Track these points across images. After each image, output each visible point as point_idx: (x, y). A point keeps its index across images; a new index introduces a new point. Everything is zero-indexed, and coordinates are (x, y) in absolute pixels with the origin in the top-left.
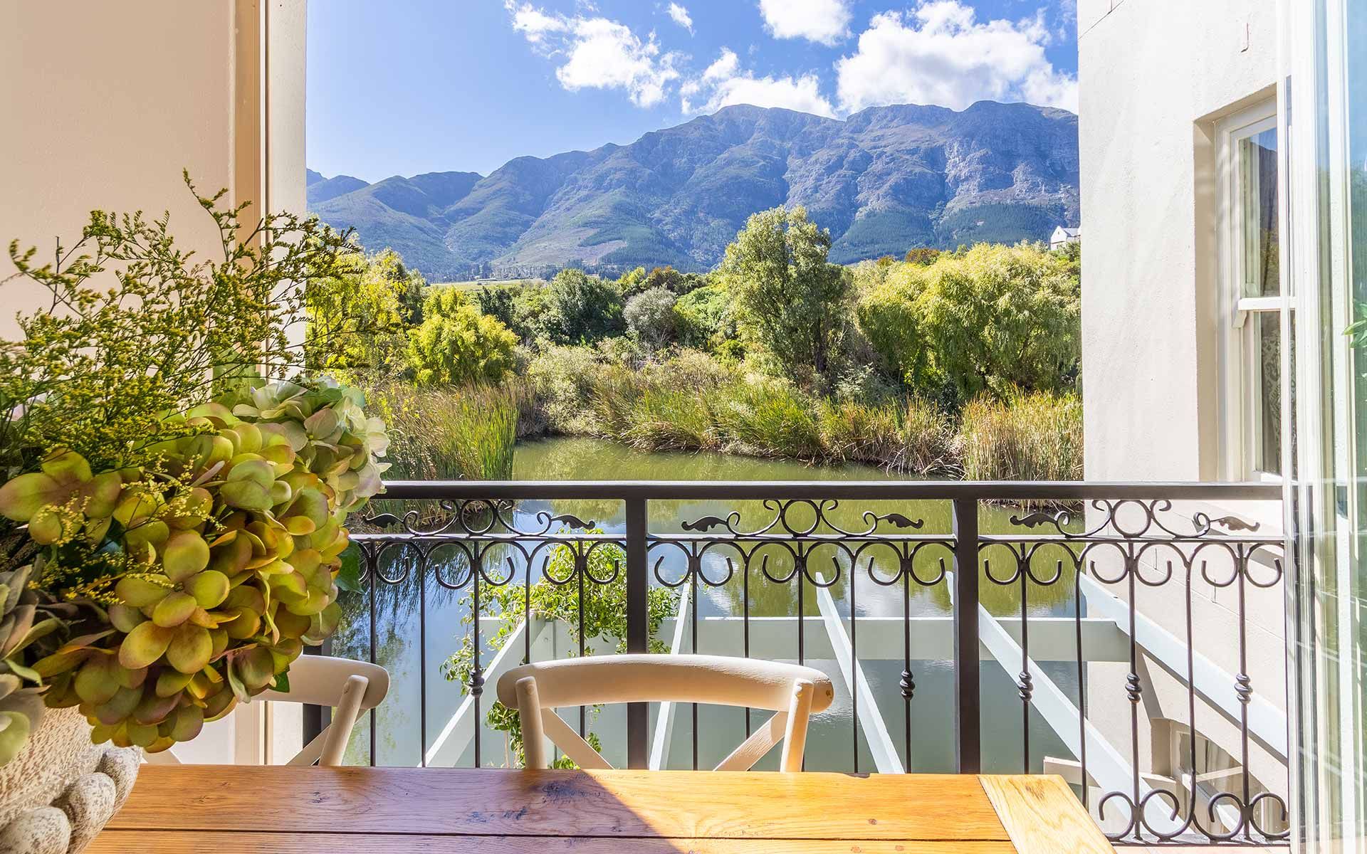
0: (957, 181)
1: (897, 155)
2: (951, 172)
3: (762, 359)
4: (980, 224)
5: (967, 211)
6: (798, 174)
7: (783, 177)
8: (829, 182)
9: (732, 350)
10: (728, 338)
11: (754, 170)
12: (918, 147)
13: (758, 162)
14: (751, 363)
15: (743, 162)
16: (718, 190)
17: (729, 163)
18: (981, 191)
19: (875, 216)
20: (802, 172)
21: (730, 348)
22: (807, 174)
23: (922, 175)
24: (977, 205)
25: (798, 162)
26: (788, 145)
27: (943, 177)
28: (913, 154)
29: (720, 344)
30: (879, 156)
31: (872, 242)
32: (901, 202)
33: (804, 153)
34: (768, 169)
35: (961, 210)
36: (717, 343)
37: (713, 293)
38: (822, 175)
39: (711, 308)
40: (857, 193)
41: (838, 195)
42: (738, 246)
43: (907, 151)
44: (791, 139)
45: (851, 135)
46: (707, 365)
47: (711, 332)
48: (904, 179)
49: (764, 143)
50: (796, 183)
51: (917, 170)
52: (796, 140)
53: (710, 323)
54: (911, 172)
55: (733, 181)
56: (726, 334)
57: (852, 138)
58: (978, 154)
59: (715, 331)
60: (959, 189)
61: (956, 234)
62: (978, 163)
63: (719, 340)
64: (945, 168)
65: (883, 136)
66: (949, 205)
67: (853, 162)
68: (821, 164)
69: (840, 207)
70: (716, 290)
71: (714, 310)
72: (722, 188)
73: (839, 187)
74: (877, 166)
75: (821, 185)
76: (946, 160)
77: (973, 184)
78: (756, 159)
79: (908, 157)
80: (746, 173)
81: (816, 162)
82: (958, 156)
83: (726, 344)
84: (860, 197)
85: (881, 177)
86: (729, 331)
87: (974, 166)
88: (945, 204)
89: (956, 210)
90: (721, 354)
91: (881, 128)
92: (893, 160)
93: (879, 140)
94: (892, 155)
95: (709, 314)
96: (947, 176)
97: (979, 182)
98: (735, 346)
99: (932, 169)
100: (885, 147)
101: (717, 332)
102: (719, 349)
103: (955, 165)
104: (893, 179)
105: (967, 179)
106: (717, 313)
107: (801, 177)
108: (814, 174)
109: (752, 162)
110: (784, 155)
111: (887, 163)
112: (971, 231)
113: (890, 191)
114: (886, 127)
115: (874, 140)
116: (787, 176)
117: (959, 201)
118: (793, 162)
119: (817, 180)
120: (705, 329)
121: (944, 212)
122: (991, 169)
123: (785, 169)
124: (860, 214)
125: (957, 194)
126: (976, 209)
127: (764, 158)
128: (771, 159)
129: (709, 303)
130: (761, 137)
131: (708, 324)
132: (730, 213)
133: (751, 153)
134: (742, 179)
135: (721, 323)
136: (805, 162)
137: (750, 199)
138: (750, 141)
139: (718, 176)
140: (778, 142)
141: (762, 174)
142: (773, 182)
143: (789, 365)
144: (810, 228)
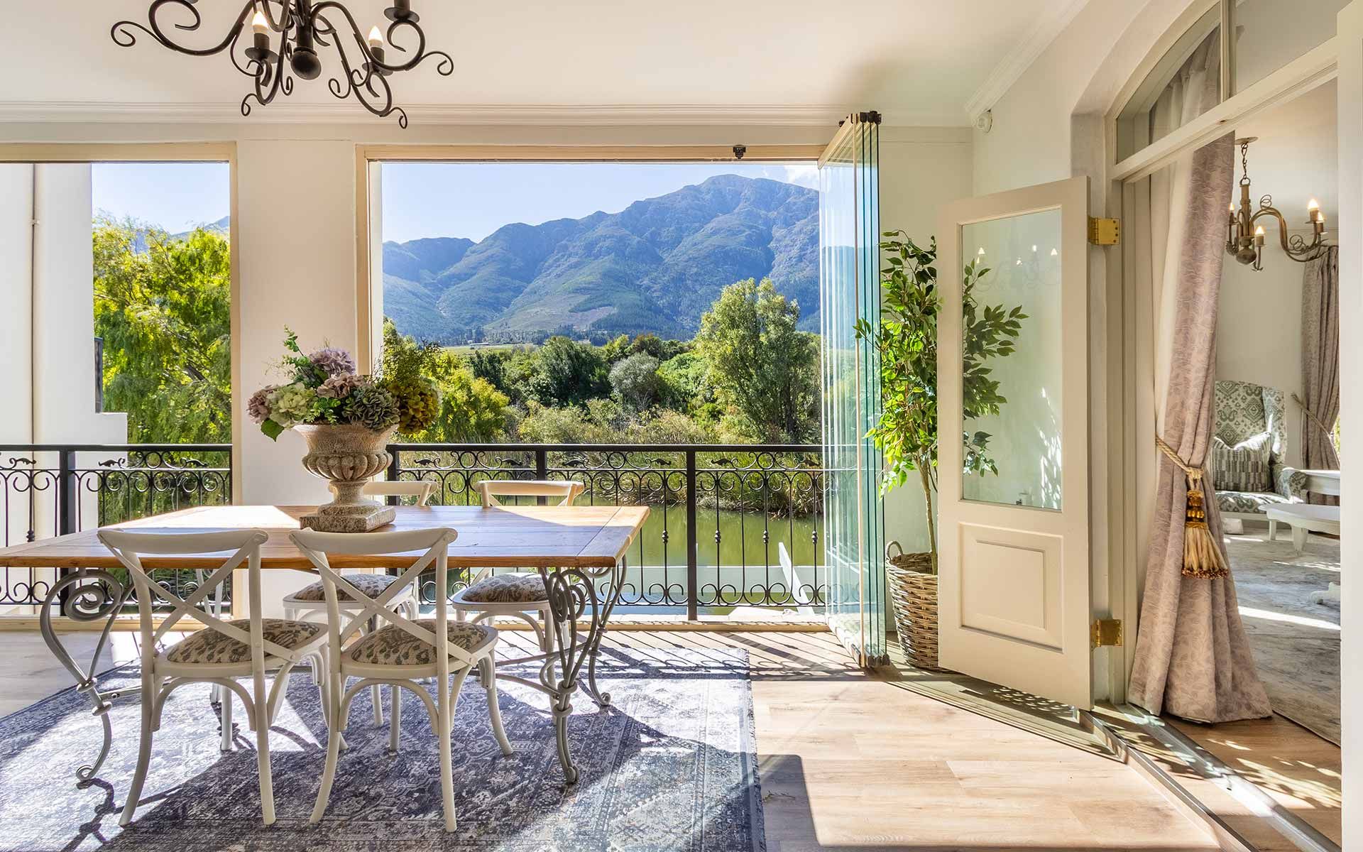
3: (736, 421)
6: (783, 243)
7: (769, 246)
8: (813, 252)
9: (710, 413)
10: (707, 401)
11: (742, 238)
13: (744, 231)
14: (727, 424)
15: (729, 231)
16: (705, 258)
17: (715, 233)
20: (787, 241)
21: (708, 411)
22: (791, 244)
25: (784, 231)
26: (773, 214)
29: (700, 407)
33: (788, 223)
34: (754, 238)
36: (697, 406)
37: (694, 359)
38: (807, 244)
39: (691, 373)
42: (713, 315)
44: (776, 208)
46: (685, 425)
47: (692, 396)
49: (750, 214)
50: (781, 252)
52: (781, 210)
53: (691, 387)
55: (719, 249)
56: (705, 397)
59: (695, 395)
63: (700, 403)
68: (805, 233)
70: (697, 356)
71: (695, 376)
72: (709, 256)
75: (804, 255)
78: (742, 228)
80: (733, 244)
81: (801, 231)
83: (705, 407)
86: (708, 395)
90: (700, 417)
95: (690, 379)
98: (714, 409)
101: (697, 395)
102: (698, 412)
106: (698, 377)
107: (786, 246)
108: (799, 245)
109: (738, 231)
110: (769, 224)
116: (772, 245)
118: (778, 232)
119: (802, 249)
120: (686, 394)
123: (770, 239)
127: (750, 227)
128: (756, 227)
129: (690, 368)
130: (747, 207)
131: (689, 388)
132: (717, 280)
133: (737, 222)
134: (728, 248)
135: (700, 388)
136: (790, 232)
137: (736, 268)
138: (736, 211)
139: (705, 244)
140: (763, 212)
141: (748, 243)
142: (759, 251)
143: (761, 427)
144: (779, 299)
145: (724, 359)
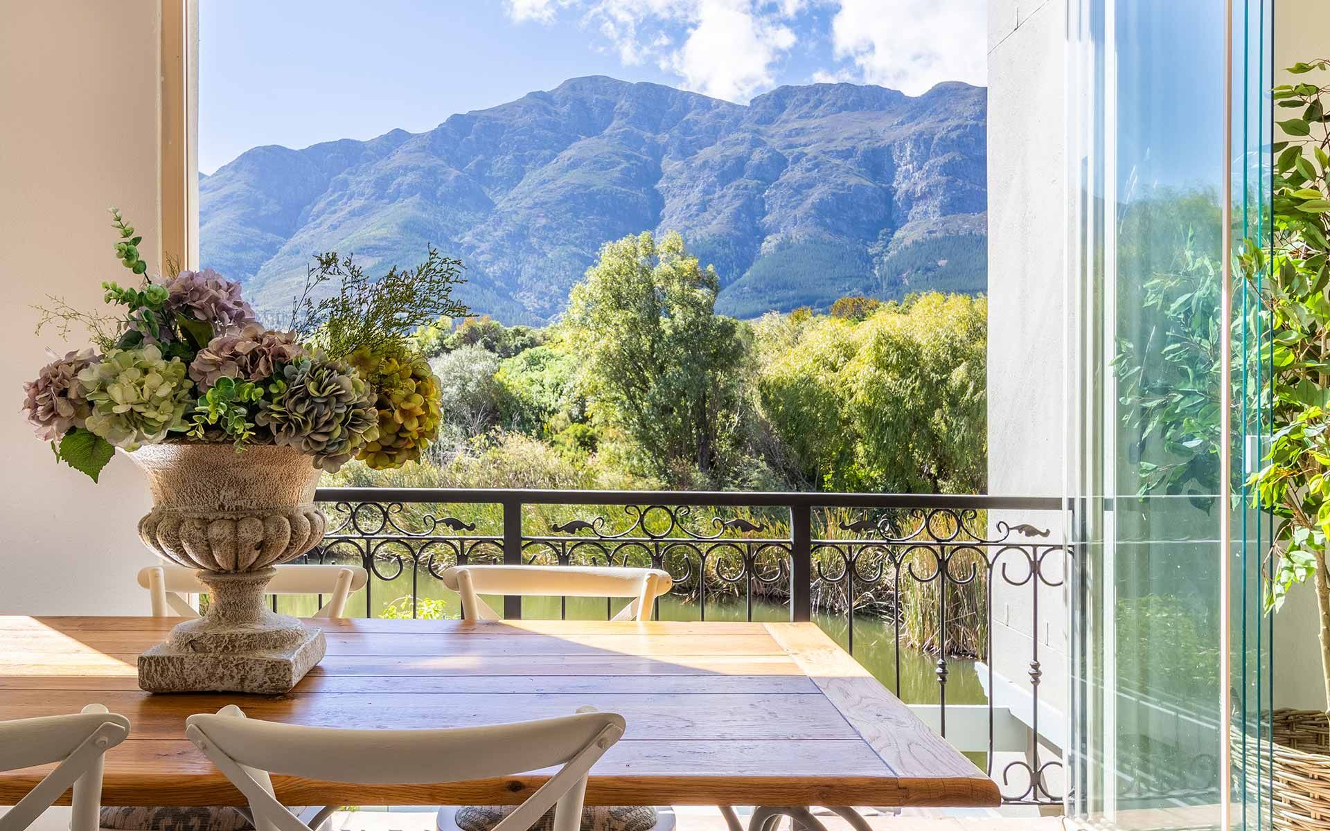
0: (910, 200)
1: (822, 157)
2: (901, 186)
3: (622, 453)
4: (942, 263)
5: (923, 244)
6: (679, 182)
7: (656, 186)
8: (723, 196)
9: (579, 439)
10: (573, 421)
11: (615, 173)
12: (854, 147)
13: (619, 163)
14: (607, 457)
15: (596, 162)
16: (559, 203)
17: (574, 165)
18: (943, 215)
19: (790, 247)
20: (684, 179)
21: (576, 436)
22: (690, 184)
23: (860, 189)
24: (939, 235)
25: (678, 164)
26: (663, 138)
27: (889, 194)
28: (846, 158)
29: (562, 430)
30: (797, 159)
31: (785, 287)
32: (827, 227)
33: (685, 152)
34: (633, 174)
35: (915, 243)
36: (558, 429)
37: (552, 356)
38: (713, 185)
39: (549, 377)
40: (764, 214)
41: (736, 217)
42: (588, 288)
43: (838, 152)
44: (667, 129)
45: (756, 127)
46: (542, 459)
47: (550, 413)
48: (834, 194)
49: (626, 136)
50: (674, 196)
51: (853, 181)
52: (676, 132)
53: (548, 399)
54: (843, 184)
55: (582, 191)
56: (570, 415)
57: (757, 132)
58: (941, 160)
59: (554, 412)
60: (912, 212)
61: (908, 277)
62: (941, 174)
63: (561, 424)
64: (892, 179)
65: (802, 129)
66: (898, 234)
67: (760, 166)
68: (711, 168)
69: (738, 233)
70: (557, 351)
71: (555, 382)
72: (565, 200)
73: (737, 203)
74: (794, 174)
75: (711, 200)
76: (894, 168)
77: (933, 205)
78: (615, 158)
79: (838, 162)
80: (600, 182)
81: (705, 164)
82: (911, 162)
83: (571, 430)
84: (768, 219)
85: (799, 189)
86: (575, 412)
87: (935, 178)
88: (893, 233)
89: (908, 242)
90: (563, 445)
91: (800, 117)
92: (816, 166)
93: (798, 134)
94: (816, 158)
95: (546, 386)
96: (896, 191)
97: (941, 202)
98: (584, 434)
99: (874, 179)
100: (806, 145)
101: (558, 412)
102: (559, 437)
103: (907, 176)
104: (815, 195)
105: (924, 196)
106: (558, 384)
107: (682, 187)
108: (701, 184)
109: (609, 163)
110: (657, 152)
111: (808, 170)
112: (930, 274)
113: (813, 212)
114: (807, 116)
115: (789, 136)
116: (661, 185)
117: (912, 229)
118: (670, 165)
119: (705, 192)
120: (541, 409)
121: (890, 245)
122: (960, 182)
123: (658, 175)
124: (769, 244)
125: (910, 218)
126: (936, 240)
127: (628, 157)
128: (637, 158)
129: (547, 370)
130: (624, 126)
131: (544, 400)
132: (577, 238)
133: (607, 149)
134: (595, 188)
135: (563, 400)
136: (688, 165)
137: (607, 219)
138: (606, 132)
139: (560, 183)
140: (649, 134)
141: (624, 183)
142: (640, 193)
143: (661, 461)
144: (689, 264)
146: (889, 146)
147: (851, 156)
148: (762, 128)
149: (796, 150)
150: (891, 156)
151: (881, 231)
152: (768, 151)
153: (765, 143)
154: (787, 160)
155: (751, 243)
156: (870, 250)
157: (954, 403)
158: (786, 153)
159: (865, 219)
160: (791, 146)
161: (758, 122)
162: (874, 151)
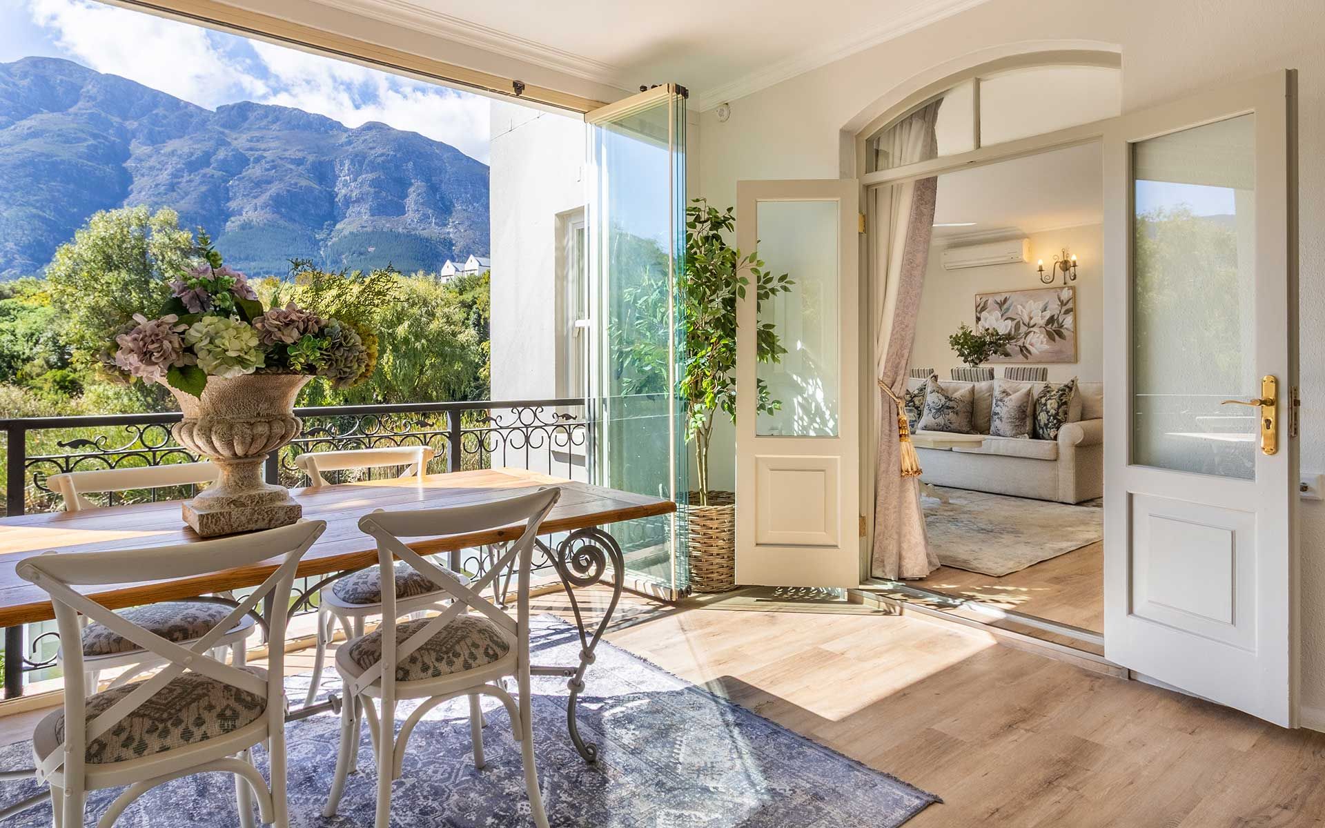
0: (348, 202)
1: (280, 162)
2: (341, 191)
3: (111, 394)
4: (371, 249)
5: (357, 235)
6: (147, 165)
7: (124, 165)
8: (190, 181)
9: (58, 383)
10: (51, 367)
11: (82, 148)
12: (304, 158)
13: (85, 140)
14: (94, 398)
15: (58, 136)
16: (15, 167)
17: (34, 134)
18: (372, 215)
19: (251, 228)
20: (152, 162)
21: (55, 381)
22: (159, 166)
23: (310, 190)
24: (369, 229)
25: (146, 149)
26: (132, 125)
27: (332, 197)
28: (298, 165)
29: (38, 375)
30: (258, 160)
31: (247, 259)
32: (283, 216)
33: (154, 139)
34: (100, 152)
35: (351, 233)
36: (34, 374)
37: (24, 308)
38: (182, 170)
39: (21, 328)
40: (229, 199)
41: (203, 198)
42: (76, 249)
43: (292, 159)
44: (136, 118)
45: (221, 130)
46: (20, 403)
47: (23, 361)
48: (288, 191)
49: (93, 118)
50: (143, 175)
51: (304, 183)
52: (145, 120)
53: (22, 348)
54: (296, 184)
55: (43, 159)
56: (47, 362)
57: (222, 133)
58: (371, 176)
59: (29, 359)
60: (349, 212)
61: (346, 257)
62: (370, 186)
63: (39, 370)
64: (334, 185)
65: (262, 137)
66: (338, 226)
67: (224, 161)
68: (180, 157)
69: (204, 213)
70: (29, 304)
71: (29, 332)
72: (23, 165)
73: (203, 188)
74: (255, 171)
75: (179, 183)
76: (336, 177)
77: (364, 208)
78: (80, 135)
79: (292, 167)
80: (65, 154)
81: (173, 153)
82: (349, 175)
83: (49, 375)
84: (233, 205)
85: (260, 184)
86: (54, 358)
87: (366, 188)
88: (335, 225)
89: (346, 232)
90: (41, 389)
91: (260, 128)
92: (274, 167)
93: (258, 141)
94: (273, 161)
95: (19, 336)
96: (337, 195)
97: (371, 206)
98: (64, 379)
99: (320, 184)
100: (264, 150)
101: (33, 359)
102: (37, 382)
103: (346, 184)
104: (274, 189)
105: (358, 201)
106: (33, 334)
107: (151, 168)
108: (170, 169)
109: (74, 138)
110: (128, 138)
111: (268, 170)
112: (362, 257)
113: (271, 202)
114: (266, 128)
115: (251, 141)
116: (129, 164)
117: (349, 223)
118: (138, 148)
119: (174, 176)
120: (13, 357)
121: (333, 234)
122: (384, 194)
123: (127, 155)
124: (232, 225)
125: (347, 215)
126: (367, 233)
127: (95, 136)
128: (105, 138)
129: (18, 321)
130: (91, 108)
131: (16, 348)
132: (37, 201)
133: (72, 125)
134: (58, 159)
135: (38, 349)
136: (158, 152)
137: (72, 186)
138: (71, 110)
139: (17, 148)
140: (118, 119)
141: (90, 157)
142: (108, 169)
143: (149, 399)
144: (184, 236)
145: (95, 310)
146: (332, 161)
147: (302, 164)
148: (227, 131)
149: (257, 153)
150: (334, 168)
151: (326, 223)
152: (232, 150)
153: (229, 144)
154: (249, 160)
155: (217, 222)
156: (317, 236)
157: (395, 349)
158: (248, 154)
159: (313, 212)
160: (251, 149)
161: (223, 126)
162: (320, 163)
